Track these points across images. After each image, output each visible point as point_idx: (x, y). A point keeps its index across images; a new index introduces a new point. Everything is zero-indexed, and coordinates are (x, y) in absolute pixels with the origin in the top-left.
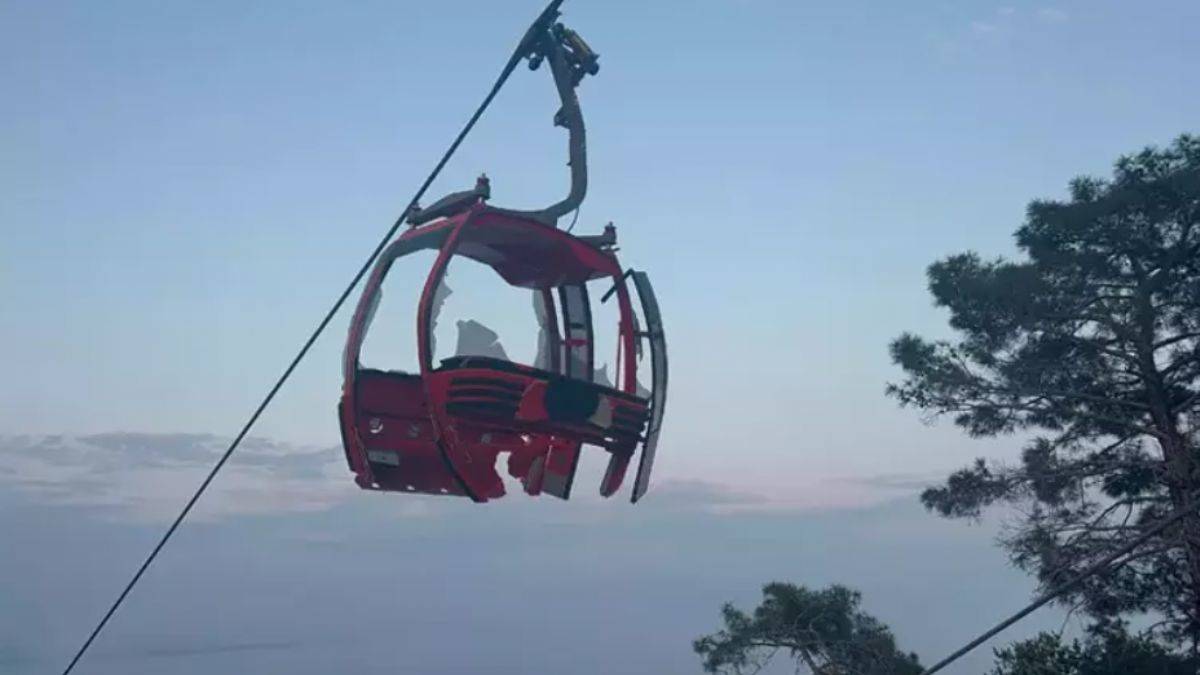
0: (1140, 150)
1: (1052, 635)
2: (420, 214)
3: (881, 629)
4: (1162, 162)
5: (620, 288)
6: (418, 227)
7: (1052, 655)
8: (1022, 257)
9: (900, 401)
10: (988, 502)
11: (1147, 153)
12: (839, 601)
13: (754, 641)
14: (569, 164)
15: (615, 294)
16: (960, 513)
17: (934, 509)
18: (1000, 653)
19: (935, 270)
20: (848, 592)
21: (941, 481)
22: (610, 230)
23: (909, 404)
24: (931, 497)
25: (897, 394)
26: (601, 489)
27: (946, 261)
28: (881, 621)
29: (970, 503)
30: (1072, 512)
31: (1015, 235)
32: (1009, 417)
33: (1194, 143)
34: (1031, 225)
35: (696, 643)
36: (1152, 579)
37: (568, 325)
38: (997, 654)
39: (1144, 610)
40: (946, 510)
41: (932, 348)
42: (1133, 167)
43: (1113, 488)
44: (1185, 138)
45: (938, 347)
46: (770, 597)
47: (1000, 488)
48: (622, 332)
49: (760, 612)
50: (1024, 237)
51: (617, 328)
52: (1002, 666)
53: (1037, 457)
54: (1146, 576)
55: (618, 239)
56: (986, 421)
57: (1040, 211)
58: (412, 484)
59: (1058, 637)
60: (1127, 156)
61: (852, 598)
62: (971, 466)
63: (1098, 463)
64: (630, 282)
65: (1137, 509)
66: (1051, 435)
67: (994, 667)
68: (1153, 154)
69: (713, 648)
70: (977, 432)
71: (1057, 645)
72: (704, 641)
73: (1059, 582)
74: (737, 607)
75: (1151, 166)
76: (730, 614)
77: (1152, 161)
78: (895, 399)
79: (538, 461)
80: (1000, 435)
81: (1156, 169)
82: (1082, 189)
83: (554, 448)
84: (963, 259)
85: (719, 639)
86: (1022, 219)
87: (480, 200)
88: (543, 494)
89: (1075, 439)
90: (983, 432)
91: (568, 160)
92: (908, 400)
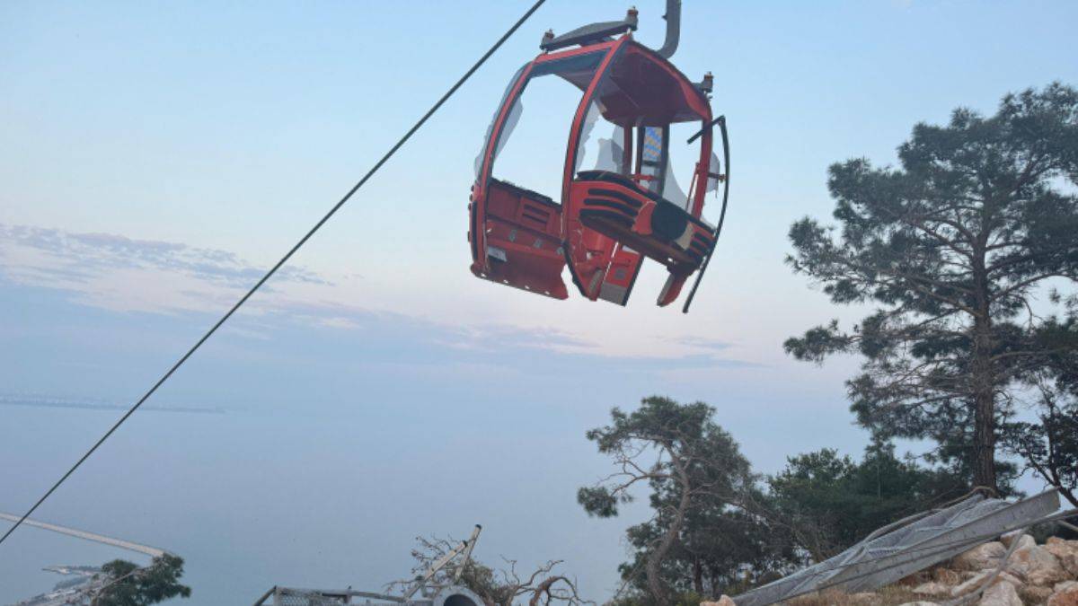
0: (1023, 89)
1: (830, 451)
2: (553, 41)
3: (725, 435)
4: (1037, 102)
5: (706, 134)
6: (549, 53)
7: (827, 463)
8: (897, 166)
9: (794, 269)
10: (831, 352)
11: (1028, 93)
12: (698, 413)
13: (631, 434)
14: (665, 17)
15: (700, 138)
16: (809, 358)
17: (791, 353)
18: (791, 459)
19: (835, 169)
20: (707, 408)
21: (800, 334)
22: (709, 79)
23: (800, 273)
24: (791, 344)
25: (792, 263)
26: (658, 301)
27: (846, 162)
28: (725, 429)
29: (817, 351)
30: (893, 364)
31: (897, 149)
32: (862, 291)
33: (1062, 90)
34: (912, 142)
35: (589, 433)
36: (933, 417)
37: (640, 162)
38: (789, 460)
39: (921, 438)
40: (799, 355)
41: (822, 231)
42: (1015, 103)
43: (917, 352)
44: (1056, 85)
45: (827, 230)
46: (647, 406)
47: (842, 343)
48: (697, 172)
49: (635, 415)
50: (905, 153)
51: (693, 168)
52: (790, 468)
53: (873, 324)
54: (930, 415)
55: (714, 88)
56: (845, 292)
57: (922, 132)
58: (508, 280)
59: (834, 453)
60: (1012, 92)
61: (709, 411)
62: (826, 325)
63: (913, 331)
64: (716, 129)
65: (931, 367)
66: (888, 308)
67: (785, 469)
68: (1033, 94)
69: (601, 437)
70: (837, 299)
71: (832, 458)
72: (595, 431)
73: (864, 412)
74: (622, 411)
75: (1029, 103)
76: (617, 414)
77: (1030, 100)
78: (790, 267)
79: (598, 274)
80: (852, 303)
81: (1032, 107)
82: (960, 118)
83: (613, 264)
84: (857, 163)
85: (606, 432)
86: (908, 136)
87: (629, 31)
88: (599, 300)
89: (905, 311)
90: (841, 300)
91: (664, 12)
92: (800, 269)
